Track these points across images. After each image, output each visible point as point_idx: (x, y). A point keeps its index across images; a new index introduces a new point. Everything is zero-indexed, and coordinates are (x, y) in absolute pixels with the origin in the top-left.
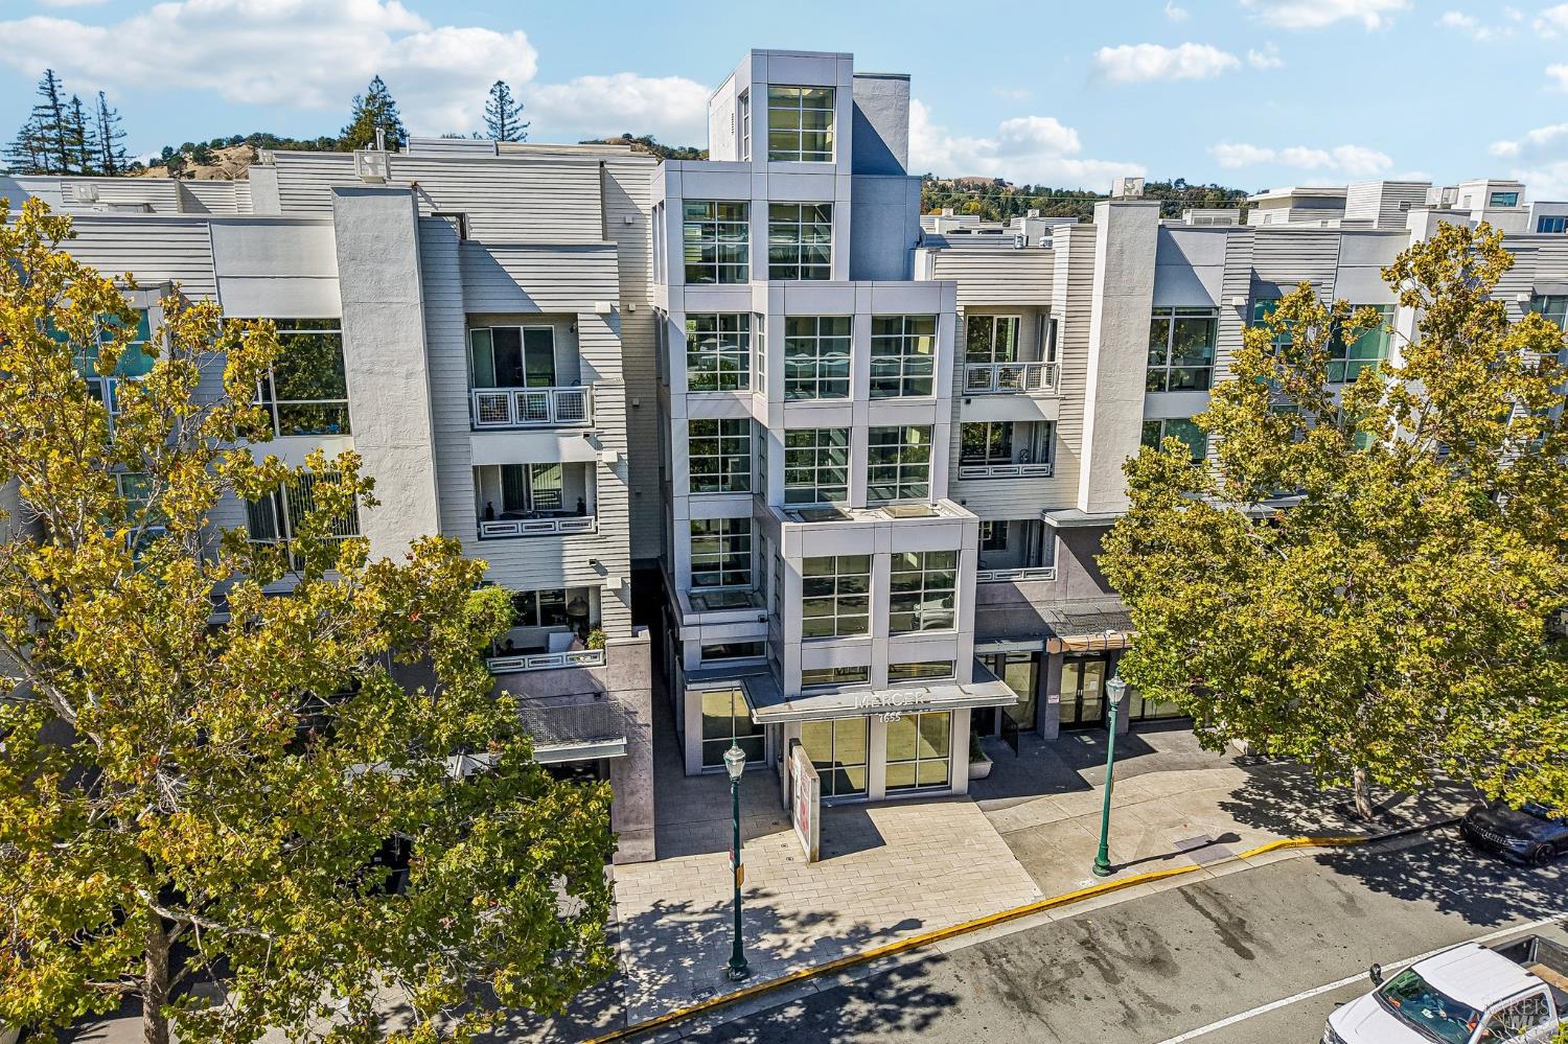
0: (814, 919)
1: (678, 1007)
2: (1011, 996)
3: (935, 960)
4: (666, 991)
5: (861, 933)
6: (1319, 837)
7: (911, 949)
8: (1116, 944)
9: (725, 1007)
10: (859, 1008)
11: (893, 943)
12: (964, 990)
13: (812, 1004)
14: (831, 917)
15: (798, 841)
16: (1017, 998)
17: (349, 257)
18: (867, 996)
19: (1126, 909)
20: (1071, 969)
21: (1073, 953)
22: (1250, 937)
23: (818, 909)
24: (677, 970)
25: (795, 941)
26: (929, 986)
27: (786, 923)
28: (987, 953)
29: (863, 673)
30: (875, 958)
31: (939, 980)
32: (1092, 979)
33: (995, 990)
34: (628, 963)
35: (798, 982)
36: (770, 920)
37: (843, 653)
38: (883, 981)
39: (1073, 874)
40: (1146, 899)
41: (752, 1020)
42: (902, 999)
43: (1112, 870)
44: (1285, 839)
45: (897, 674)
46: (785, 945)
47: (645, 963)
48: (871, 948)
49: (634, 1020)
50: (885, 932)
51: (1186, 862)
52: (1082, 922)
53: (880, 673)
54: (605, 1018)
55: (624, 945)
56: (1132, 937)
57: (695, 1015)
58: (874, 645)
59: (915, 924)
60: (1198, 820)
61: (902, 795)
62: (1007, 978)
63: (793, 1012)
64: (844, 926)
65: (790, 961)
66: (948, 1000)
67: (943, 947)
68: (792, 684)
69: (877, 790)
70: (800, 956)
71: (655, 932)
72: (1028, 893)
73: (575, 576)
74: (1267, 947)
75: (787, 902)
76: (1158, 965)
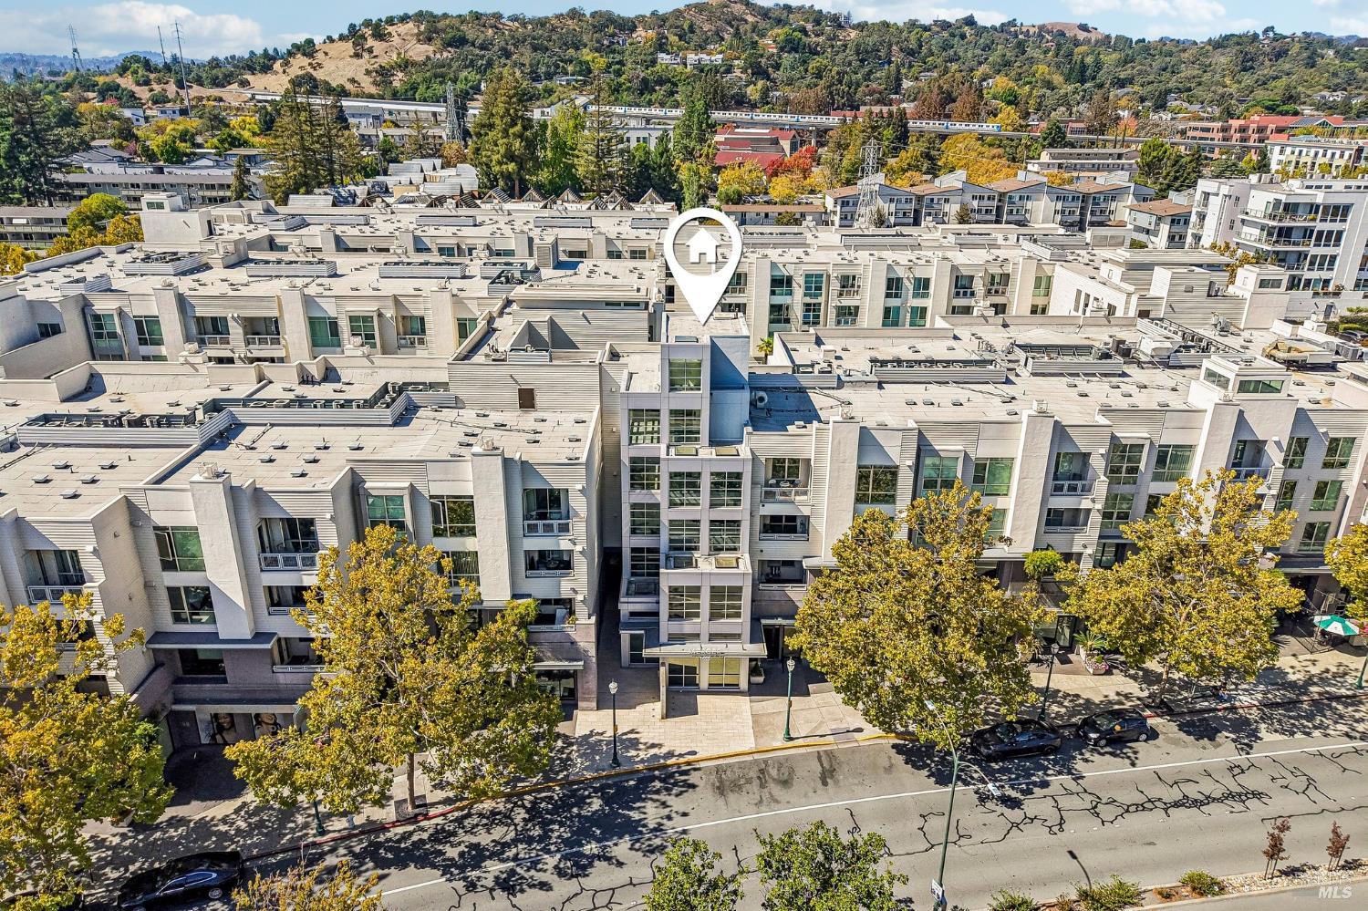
0: (653, 746)
1: (588, 775)
2: (718, 788)
3: (695, 769)
4: (586, 769)
5: (670, 754)
6: (898, 735)
7: (688, 763)
8: (774, 773)
9: (607, 777)
10: (658, 784)
11: (682, 760)
12: (701, 783)
13: (640, 781)
14: (660, 746)
15: (658, 707)
16: (721, 789)
18: (661, 780)
19: (787, 758)
20: (749, 781)
21: (753, 774)
22: (832, 777)
23: (656, 742)
24: (593, 760)
25: (642, 755)
26: (688, 780)
27: (641, 746)
28: (718, 769)
29: (697, 636)
30: (672, 766)
31: (693, 778)
32: (755, 786)
33: (713, 784)
34: (574, 755)
35: (638, 771)
36: (634, 744)
37: (687, 627)
38: (671, 775)
39: (774, 739)
40: (802, 755)
41: (615, 784)
42: (675, 784)
43: (791, 739)
44: (884, 734)
45: (713, 637)
46: (638, 756)
47: (580, 756)
48: (669, 762)
49: (571, 778)
50: (681, 755)
51: (831, 738)
52: (765, 761)
53: (705, 637)
54: (561, 776)
55: (575, 748)
56: (782, 770)
57: (595, 778)
58: (702, 623)
59: (694, 753)
60: (849, 719)
61: (715, 689)
62: (721, 781)
63: (632, 783)
64: (664, 750)
65: (637, 763)
66: (693, 786)
67: (702, 765)
68: (663, 638)
69: (704, 685)
70: (642, 761)
71: (588, 743)
72: (749, 744)
73: (565, 592)
74: (836, 782)
75: (645, 737)
76: (786, 783)
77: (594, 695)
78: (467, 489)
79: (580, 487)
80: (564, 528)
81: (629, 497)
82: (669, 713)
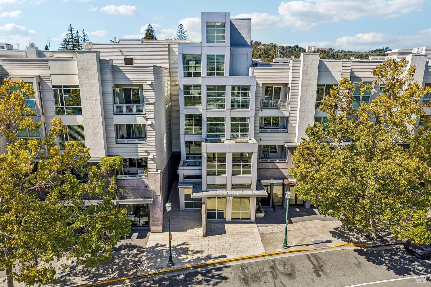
0: (198, 252)
1: (151, 272)
2: (244, 279)
3: (226, 267)
4: (150, 267)
5: (209, 257)
6: (355, 244)
7: (221, 263)
8: (281, 268)
9: (164, 273)
10: (200, 277)
11: (216, 261)
12: (231, 277)
13: (188, 275)
14: (202, 252)
15: (201, 231)
16: (245, 281)
17: (81, 69)
18: (203, 275)
19: (288, 259)
20: (265, 274)
21: (267, 269)
22: (322, 271)
23: (199, 249)
24: (156, 262)
25: (190, 258)
26: (222, 274)
27: (189, 253)
28: (242, 267)
29: (223, 186)
30: (210, 265)
31: (225, 273)
32: (269, 277)
33: (240, 277)
34: (144, 258)
35: (186, 269)
36: (185, 251)
37: (218, 180)
38: (210, 271)
39: (276, 247)
40: (296, 257)
41: (170, 277)
42: (213, 277)
43: (288, 247)
44: (346, 243)
45: (235, 186)
46: (187, 258)
47: (148, 259)
48: (209, 262)
49: (139, 274)
50: (216, 258)
51: (312, 247)
52: (273, 261)
53: (229, 186)
54: (132, 272)
55: (145, 254)
56: (286, 266)
57: (156, 274)
58: (227, 178)
59: (225, 256)
60: (321, 235)
61: (235, 221)
62: (245, 274)
63: (182, 277)
64: (204, 255)
65: (186, 263)
66: (225, 278)
67: (231, 264)
68: (204, 187)
69: (229, 218)
70: (190, 262)
71: (154, 251)
72: (261, 251)
73: (141, 154)
74: (326, 274)
75: (193, 247)
76: (291, 275)
77: (160, 222)
78: (75, 81)
79: (150, 83)
80: (140, 110)
81: (184, 111)
82: (208, 233)
